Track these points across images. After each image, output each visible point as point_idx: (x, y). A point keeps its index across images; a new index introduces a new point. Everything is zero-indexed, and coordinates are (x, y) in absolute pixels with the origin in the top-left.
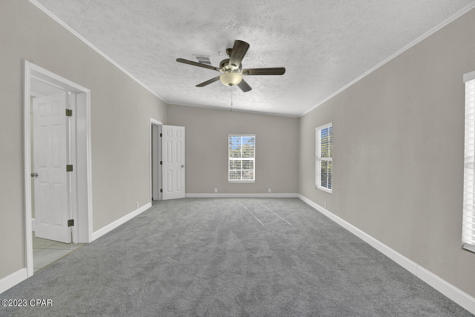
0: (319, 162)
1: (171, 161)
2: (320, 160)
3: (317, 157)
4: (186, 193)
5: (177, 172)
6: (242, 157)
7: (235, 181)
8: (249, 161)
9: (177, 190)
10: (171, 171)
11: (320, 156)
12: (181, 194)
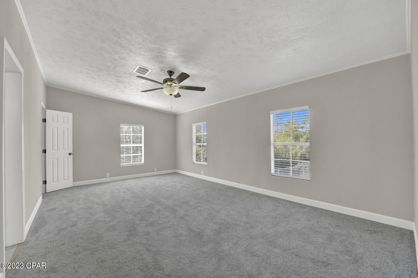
0: (194, 146)
1: (56, 149)
2: (195, 145)
3: (193, 143)
4: (74, 181)
5: (64, 160)
6: (132, 143)
7: (126, 165)
8: (138, 147)
9: (64, 180)
10: (56, 160)
11: (195, 142)
12: (70, 183)
